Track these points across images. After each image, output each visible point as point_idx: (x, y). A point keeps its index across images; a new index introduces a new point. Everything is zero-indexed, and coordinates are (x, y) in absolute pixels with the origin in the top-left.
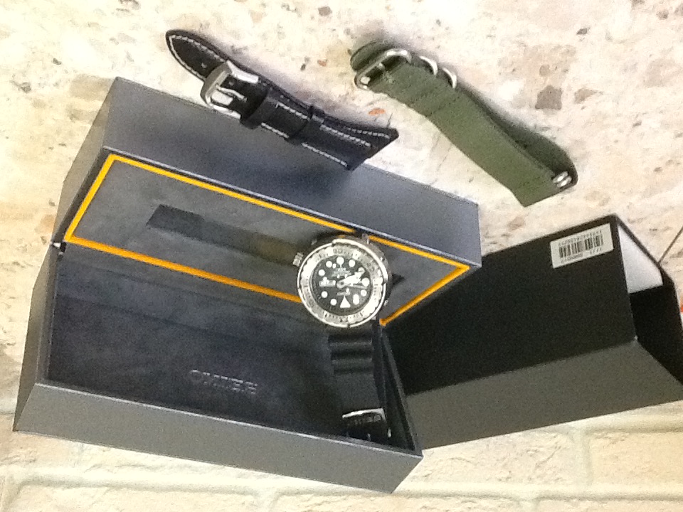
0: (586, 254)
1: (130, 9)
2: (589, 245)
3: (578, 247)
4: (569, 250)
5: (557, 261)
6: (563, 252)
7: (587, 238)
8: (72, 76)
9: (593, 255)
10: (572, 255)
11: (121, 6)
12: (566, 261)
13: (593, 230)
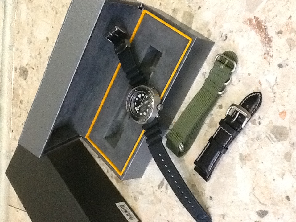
0: (125, 214)
1: (222, 38)
2: (129, 215)
3: (126, 211)
4: (124, 208)
5: (118, 205)
6: (122, 206)
7: (130, 214)
8: (193, 13)
9: (126, 217)
10: (122, 209)
11: (223, 35)
12: (120, 208)
13: (134, 215)
